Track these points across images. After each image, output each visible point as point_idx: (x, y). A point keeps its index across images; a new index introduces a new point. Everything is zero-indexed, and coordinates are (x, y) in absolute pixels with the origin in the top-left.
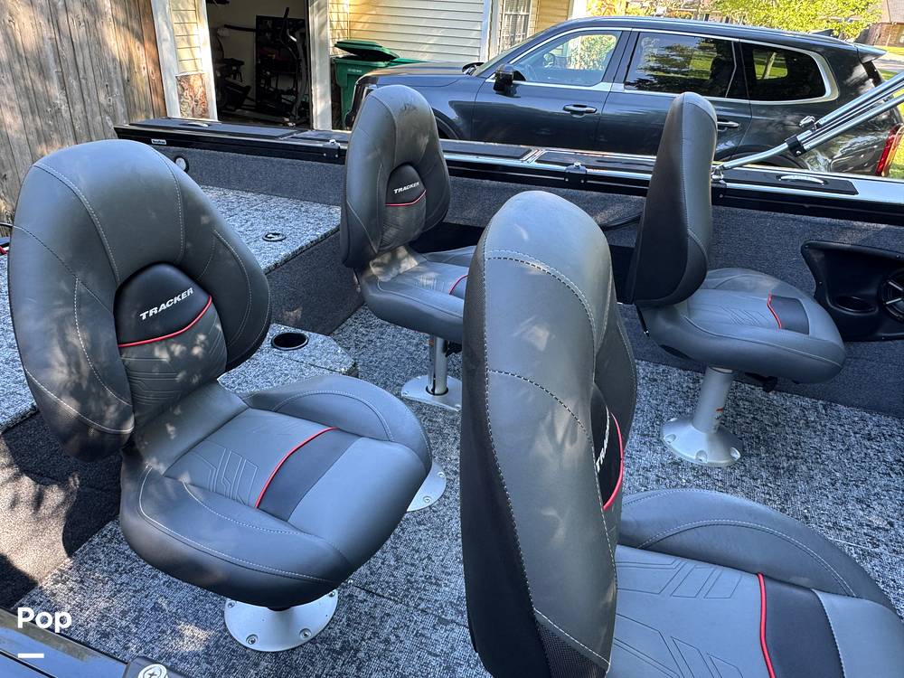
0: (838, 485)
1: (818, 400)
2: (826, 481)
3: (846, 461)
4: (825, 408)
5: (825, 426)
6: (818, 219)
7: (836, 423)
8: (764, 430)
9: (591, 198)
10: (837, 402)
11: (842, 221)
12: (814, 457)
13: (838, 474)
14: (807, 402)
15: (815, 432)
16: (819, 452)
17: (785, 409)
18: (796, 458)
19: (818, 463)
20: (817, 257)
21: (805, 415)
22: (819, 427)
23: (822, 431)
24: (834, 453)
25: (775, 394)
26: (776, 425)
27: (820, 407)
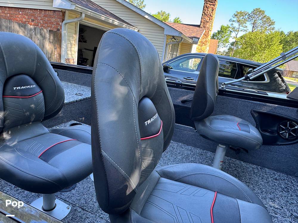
0: (263, 193)
1: (259, 166)
2: (259, 191)
3: (267, 186)
4: (261, 169)
5: (261, 174)
6: (255, 102)
7: (264, 174)
8: (238, 173)
9: (183, 91)
10: (265, 167)
11: (263, 103)
12: (256, 183)
13: (264, 190)
14: (254, 166)
15: (257, 176)
16: (257, 182)
17: (247, 168)
18: (249, 183)
19: (257, 185)
20: (256, 115)
21: (254, 170)
22: (258, 175)
23: (259, 176)
24: (263, 183)
25: (244, 163)
26: (243, 172)
27: (259, 169)
